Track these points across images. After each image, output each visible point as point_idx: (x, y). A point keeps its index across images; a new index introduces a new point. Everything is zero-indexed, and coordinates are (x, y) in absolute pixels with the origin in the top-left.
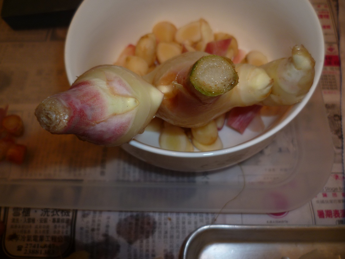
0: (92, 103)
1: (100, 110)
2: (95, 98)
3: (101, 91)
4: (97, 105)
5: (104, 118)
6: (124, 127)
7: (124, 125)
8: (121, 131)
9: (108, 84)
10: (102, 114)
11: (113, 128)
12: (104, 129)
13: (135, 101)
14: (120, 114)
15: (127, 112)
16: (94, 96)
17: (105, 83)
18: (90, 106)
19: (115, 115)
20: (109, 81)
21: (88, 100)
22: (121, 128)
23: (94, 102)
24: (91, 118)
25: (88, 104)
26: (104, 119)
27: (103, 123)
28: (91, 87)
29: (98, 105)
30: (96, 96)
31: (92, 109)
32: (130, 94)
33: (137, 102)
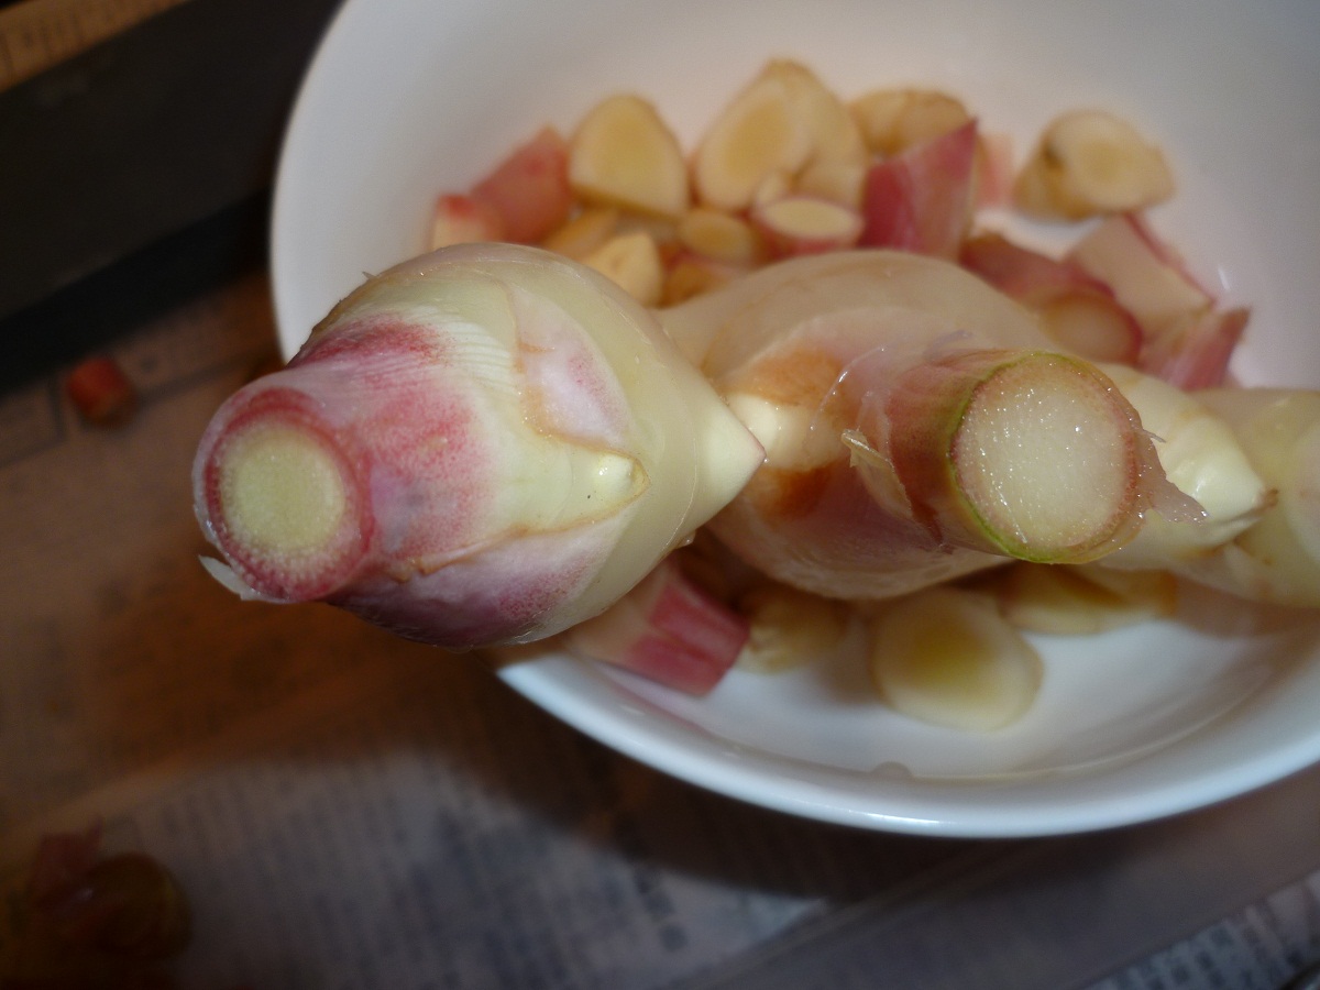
0: (421, 467)
1: (454, 505)
2: (445, 440)
3: (478, 403)
4: (446, 477)
5: (464, 546)
6: (548, 594)
7: (548, 587)
8: (529, 609)
9: (520, 366)
10: (456, 526)
11: (494, 593)
12: (451, 595)
13: (632, 477)
14: (544, 533)
15: (581, 523)
16: (441, 424)
17: (506, 356)
18: (409, 480)
19: (520, 533)
20: (526, 351)
21: (405, 447)
22: (531, 595)
23: (433, 461)
24: (397, 545)
25: (399, 472)
26: (460, 553)
27: (451, 570)
28: (433, 370)
29: (450, 480)
30: (448, 426)
31: (416, 500)
32: (614, 439)
33: (640, 477)
